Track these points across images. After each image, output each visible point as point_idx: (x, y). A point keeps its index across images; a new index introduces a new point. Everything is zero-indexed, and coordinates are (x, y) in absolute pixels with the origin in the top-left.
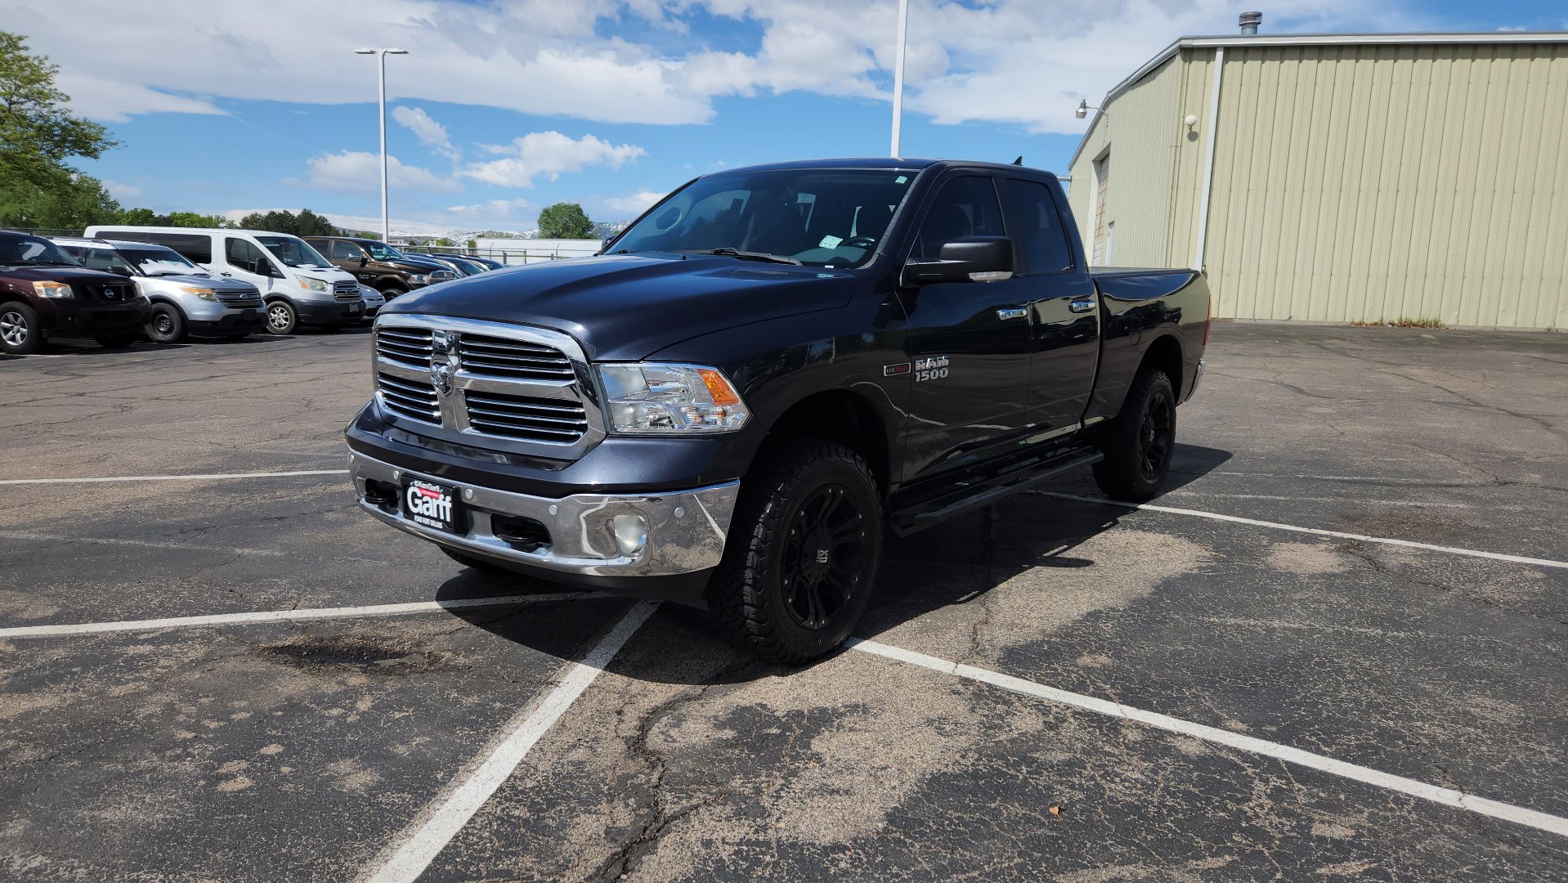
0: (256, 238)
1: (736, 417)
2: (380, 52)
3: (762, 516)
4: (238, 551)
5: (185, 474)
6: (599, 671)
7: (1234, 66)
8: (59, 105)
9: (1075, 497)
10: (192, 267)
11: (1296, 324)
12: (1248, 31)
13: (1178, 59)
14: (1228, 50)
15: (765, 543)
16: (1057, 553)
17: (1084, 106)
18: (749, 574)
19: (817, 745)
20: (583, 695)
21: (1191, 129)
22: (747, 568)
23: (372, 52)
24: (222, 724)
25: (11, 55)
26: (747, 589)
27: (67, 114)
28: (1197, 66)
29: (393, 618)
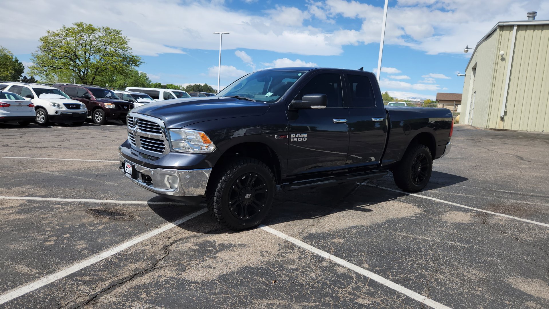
0: (172, 92)
1: (212, 148)
2: (221, 33)
3: (221, 180)
4: (106, 183)
5: (112, 160)
6: (175, 226)
7: (522, 33)
8: (129, 51)
9: (389, 189)
10: (152, 100)
11: (546, 133)
12: (531, 19)
13: (498, 29)
14: (519, 27)
15: (221, 189)
16: (361, 207)
17: (467, 48)
18: (215, 199)
19: (218, 254)
20: (163, 232)
21: (502, 56)
22: (215, 197)
23: (218, 34)
24: (60, 227)
25: (117, 36)
26: (215, 204)
27: (131, 54)
28: (506, 33)
29: (131, 205)
